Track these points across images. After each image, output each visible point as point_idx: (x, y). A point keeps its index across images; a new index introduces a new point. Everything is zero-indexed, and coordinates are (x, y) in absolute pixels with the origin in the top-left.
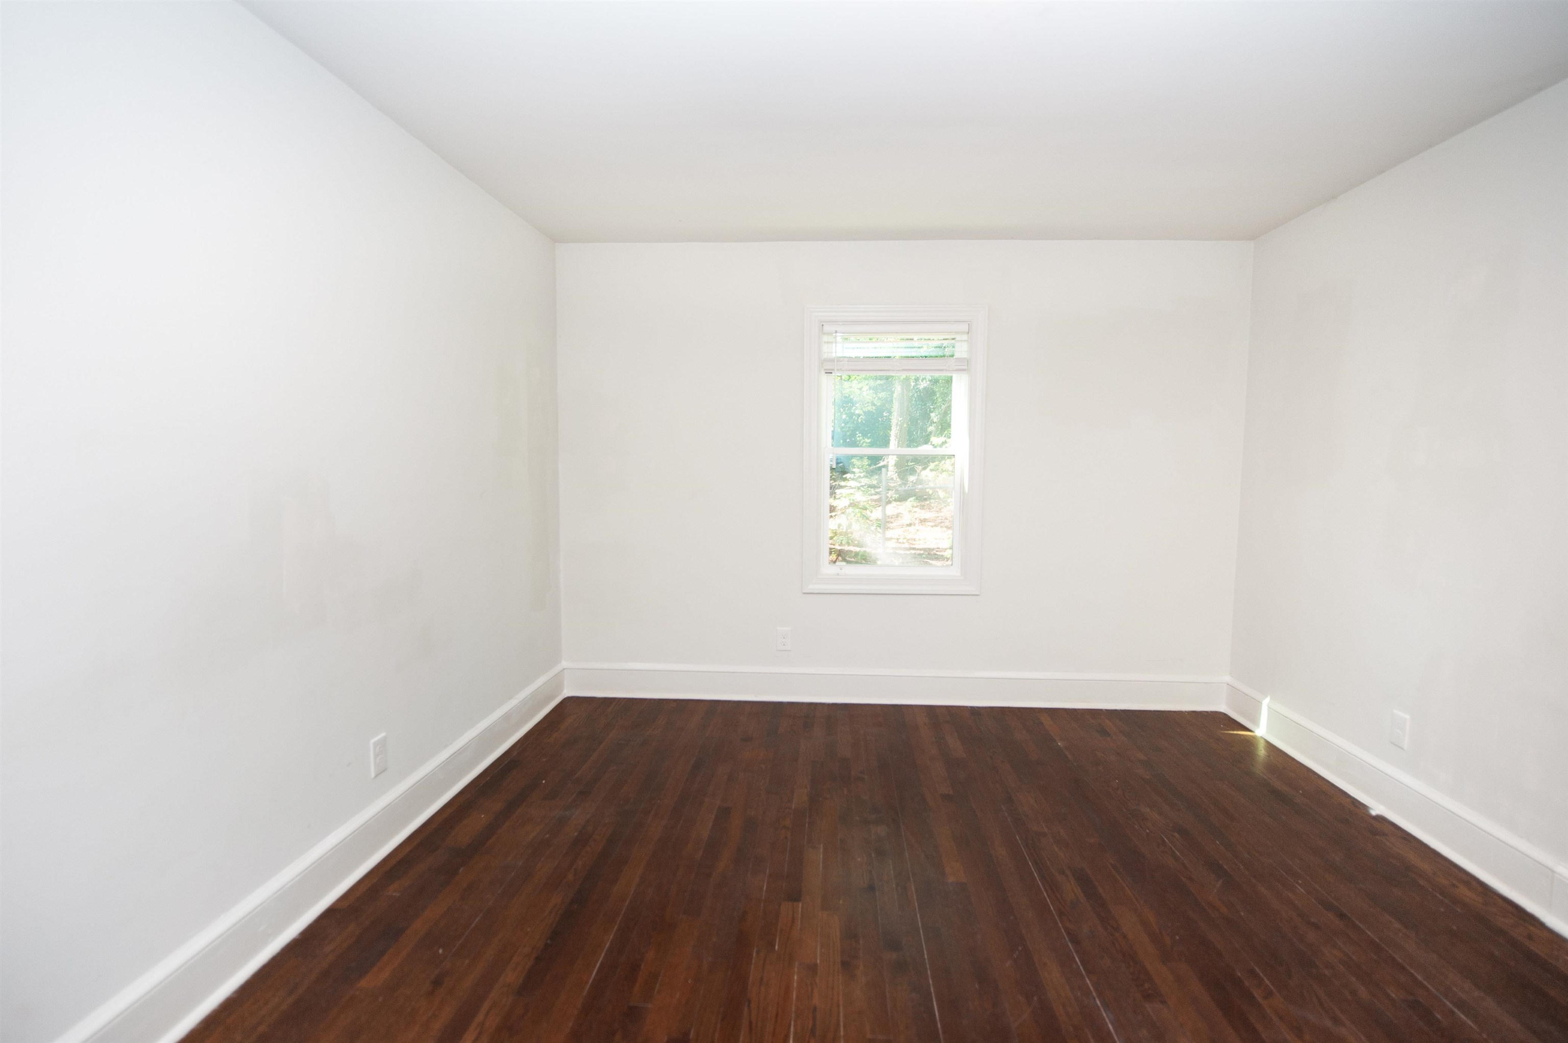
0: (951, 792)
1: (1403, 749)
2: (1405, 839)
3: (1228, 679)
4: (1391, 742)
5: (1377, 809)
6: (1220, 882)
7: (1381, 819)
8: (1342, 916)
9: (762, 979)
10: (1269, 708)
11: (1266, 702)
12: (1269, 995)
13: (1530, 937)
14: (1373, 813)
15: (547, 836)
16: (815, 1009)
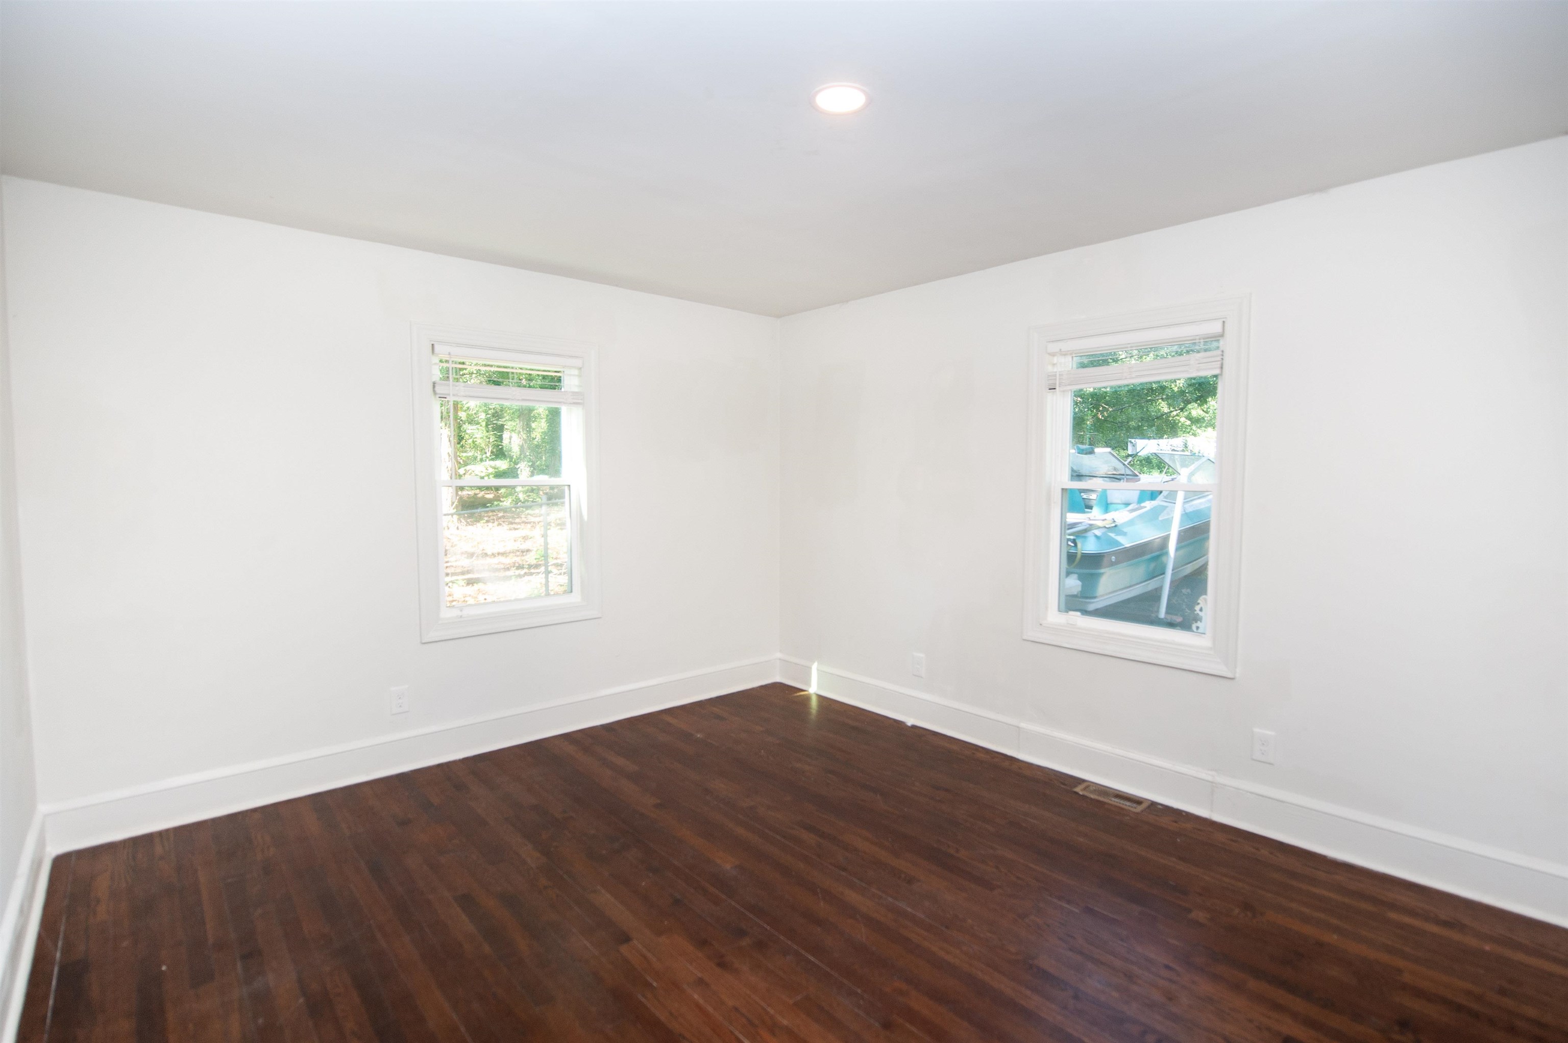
0: (659, 801)
1: (922, 677)
2: (934, 735)
3: (779, 655)
4: (913, 675)
5: (910, 722)
6: (878, 795)
7: (914, 727)
8: (947, 790)
9: (671, 1014)
10: (818, 670)
11: (815, 667)
12: (957, 851)
13: (1020, 768)
14: (909, 724)
15: (260, 1021)
16: (736, 1009)
